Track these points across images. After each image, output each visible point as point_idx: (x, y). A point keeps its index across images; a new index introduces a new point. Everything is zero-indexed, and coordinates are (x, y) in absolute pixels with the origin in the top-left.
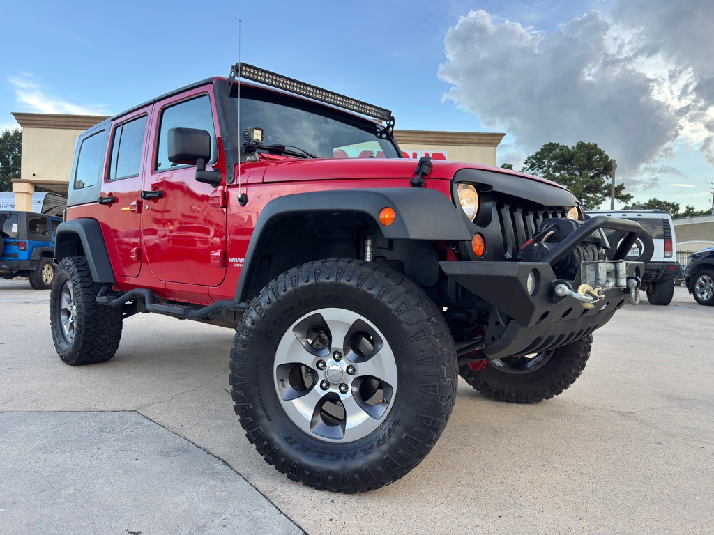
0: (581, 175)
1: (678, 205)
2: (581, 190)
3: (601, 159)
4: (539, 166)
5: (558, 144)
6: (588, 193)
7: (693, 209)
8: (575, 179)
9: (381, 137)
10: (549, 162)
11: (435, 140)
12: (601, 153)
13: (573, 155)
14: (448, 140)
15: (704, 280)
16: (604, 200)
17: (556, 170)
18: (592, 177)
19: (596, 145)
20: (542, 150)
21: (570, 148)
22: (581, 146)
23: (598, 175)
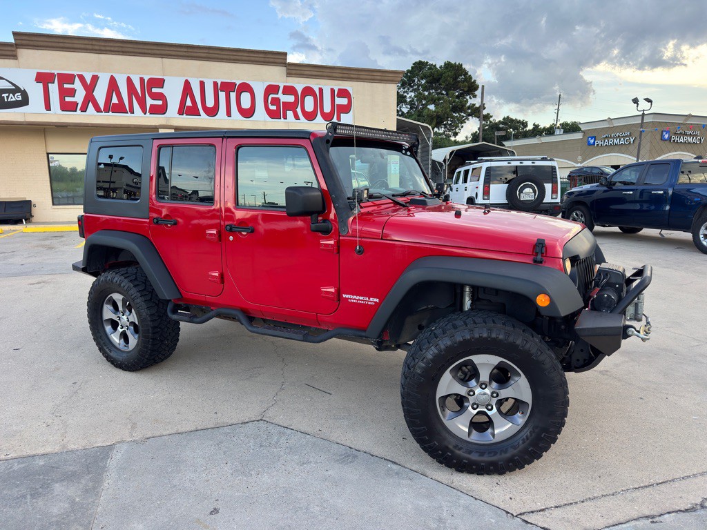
0: (447, 94)
1: (527, 122)
2: (448, 110)
3: (465, 80)
4: (410, 85)
5: (427, 62)
6: (454, 112)
7: (538, 126)
8: (443, 99)
9: (405, 154)
10: (418, 80)
11: (341, 75)
12: (466, 73)
13: (441, 75)
14: (352, 76)
15: (577, 214)
16: (468, 119)
17: (425, 89)
18: (458, 97)
19: (461, 65)
20: (412, 68)
21: (438, 67)
22: (448, 65)
23: (461, 95)
